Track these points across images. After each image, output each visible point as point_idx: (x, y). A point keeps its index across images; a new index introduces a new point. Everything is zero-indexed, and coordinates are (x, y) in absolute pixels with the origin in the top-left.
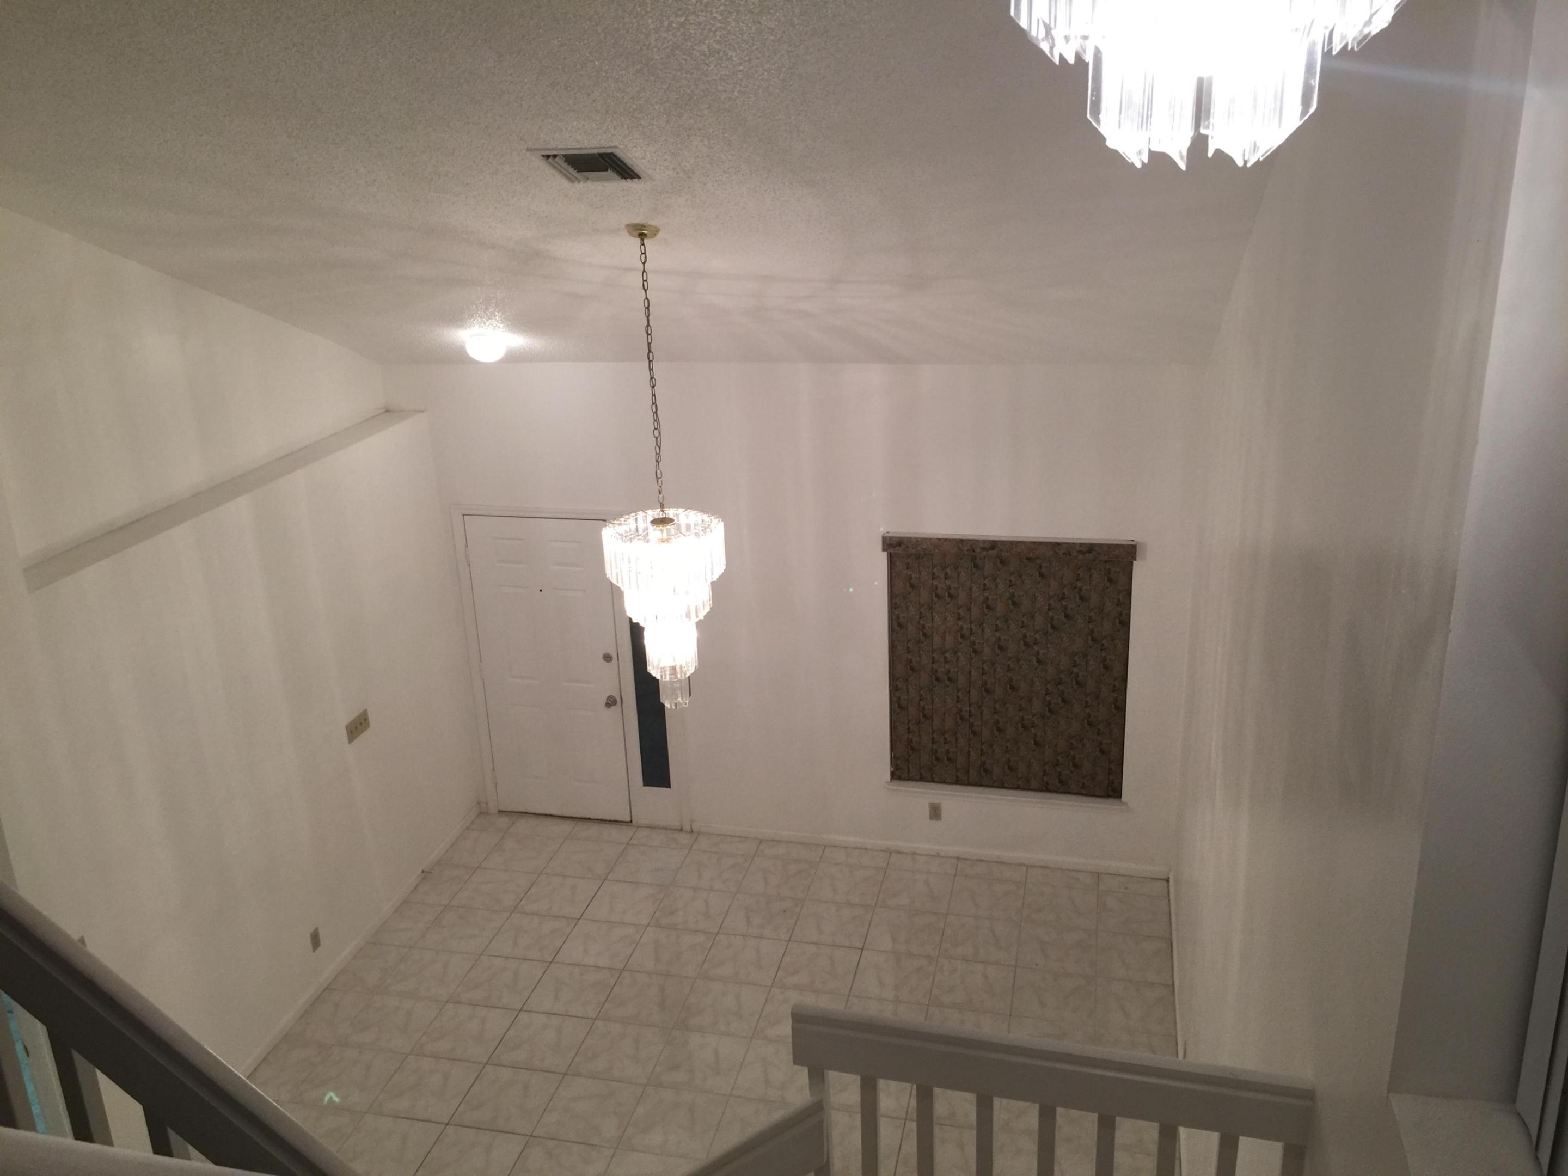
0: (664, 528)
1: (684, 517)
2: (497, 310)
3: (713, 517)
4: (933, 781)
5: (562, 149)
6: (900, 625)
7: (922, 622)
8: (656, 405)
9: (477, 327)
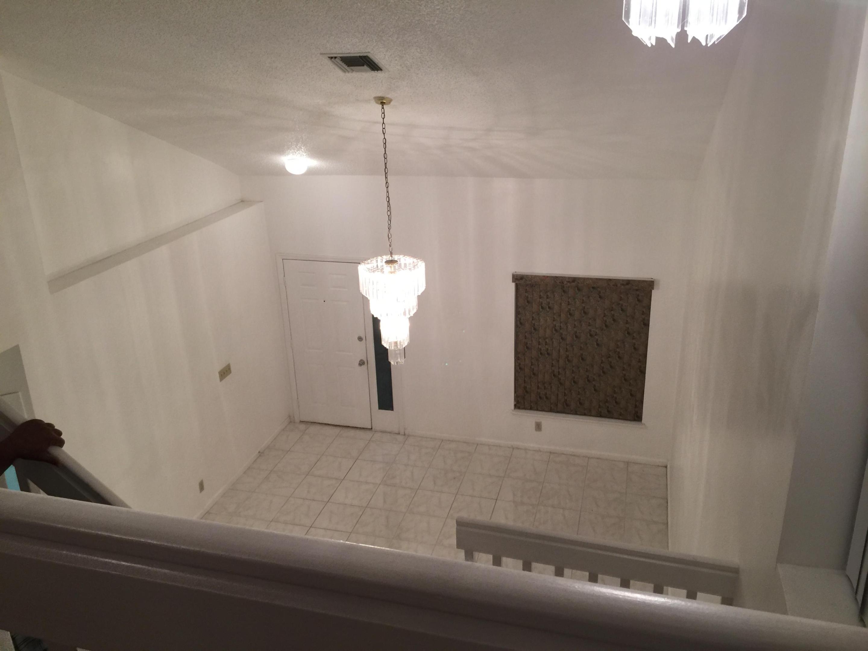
0: (392, 266)
1: (403, 259)
2: (302, 145)
3: (419, 260)
4: (537, 410)
5: (339, 54)
6: (521, 323)
7: (533, 322)
8: (389, 198)
9: (291, 154)
